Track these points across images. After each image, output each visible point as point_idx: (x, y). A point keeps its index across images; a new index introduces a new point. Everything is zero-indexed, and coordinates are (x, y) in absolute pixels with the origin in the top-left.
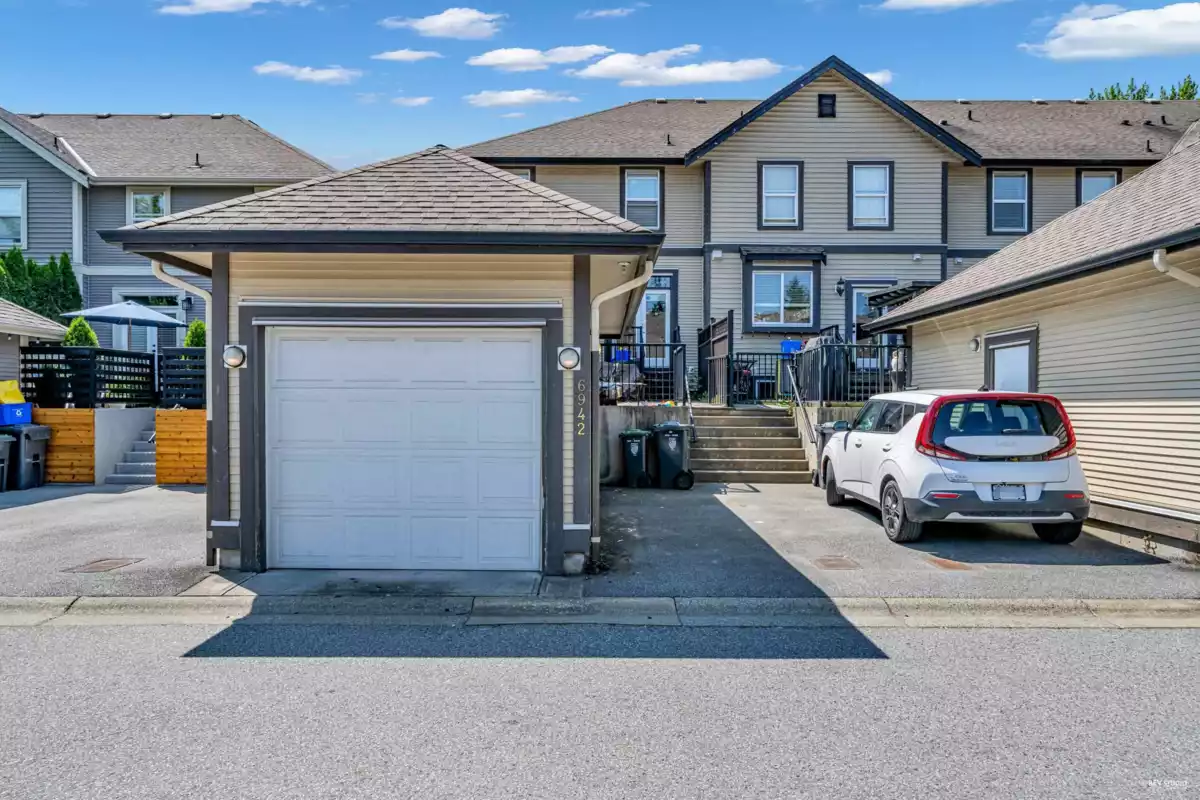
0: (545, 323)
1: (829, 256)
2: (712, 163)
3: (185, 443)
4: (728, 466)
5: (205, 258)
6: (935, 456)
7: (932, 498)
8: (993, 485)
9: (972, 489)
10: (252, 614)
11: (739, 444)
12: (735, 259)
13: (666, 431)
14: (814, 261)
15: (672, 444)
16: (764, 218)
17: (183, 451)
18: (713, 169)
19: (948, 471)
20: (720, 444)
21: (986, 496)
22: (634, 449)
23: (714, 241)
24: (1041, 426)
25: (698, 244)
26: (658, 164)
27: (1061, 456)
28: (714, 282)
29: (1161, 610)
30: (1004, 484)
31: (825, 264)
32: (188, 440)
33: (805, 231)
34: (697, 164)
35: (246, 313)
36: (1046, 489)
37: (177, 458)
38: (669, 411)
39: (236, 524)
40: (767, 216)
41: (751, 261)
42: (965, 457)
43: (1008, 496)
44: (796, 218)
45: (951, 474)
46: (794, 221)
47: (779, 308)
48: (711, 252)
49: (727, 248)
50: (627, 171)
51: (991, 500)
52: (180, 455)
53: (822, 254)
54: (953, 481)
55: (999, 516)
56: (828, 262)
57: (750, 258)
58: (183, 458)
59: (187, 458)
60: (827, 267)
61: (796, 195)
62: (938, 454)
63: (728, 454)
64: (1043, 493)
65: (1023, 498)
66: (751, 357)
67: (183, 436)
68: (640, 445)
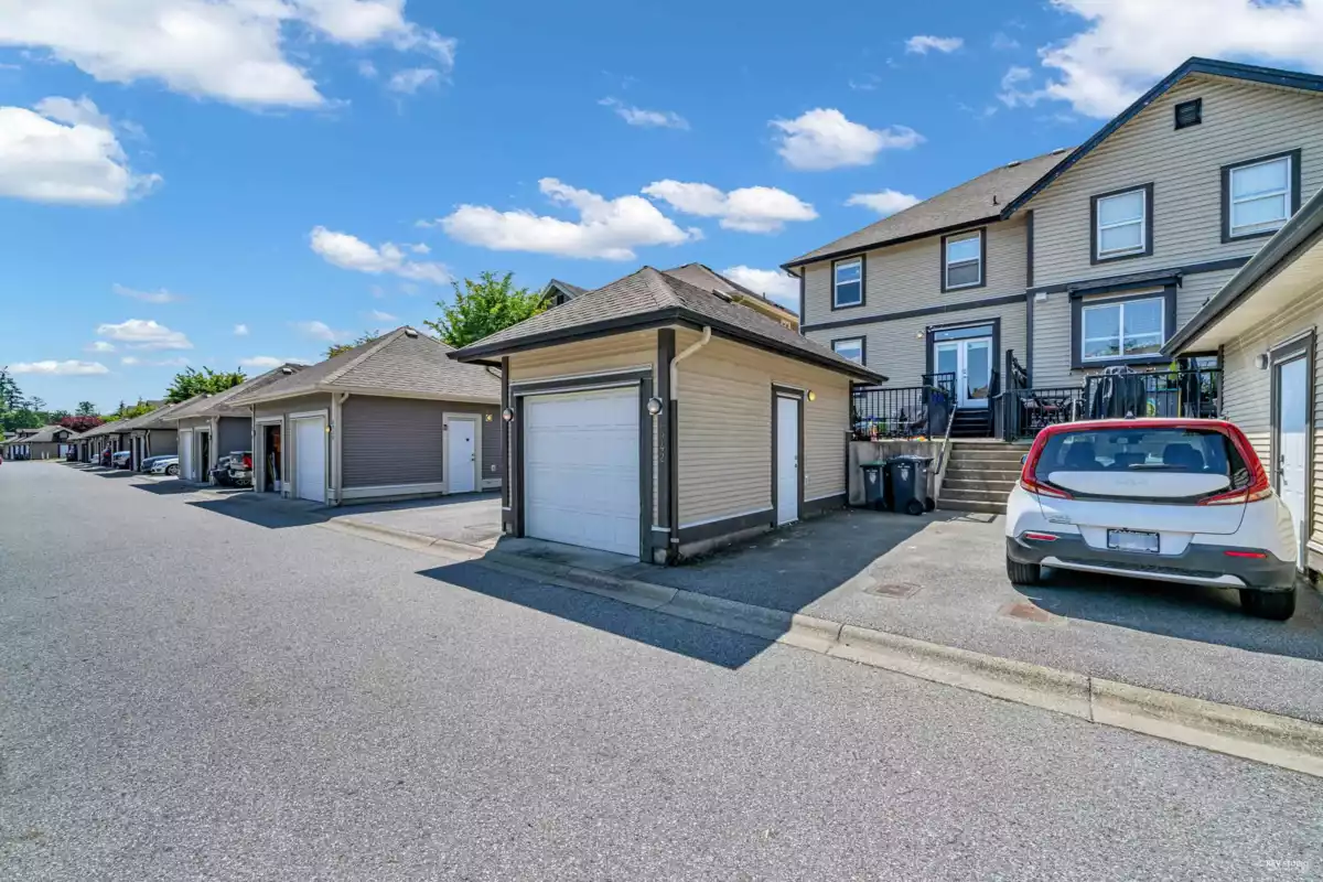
0: (639, 382)
1: (1186, 278)
2: (1035, 212)
4: (982, 497)
5: (498, 358)
6: (1037, 492)
7: (1025, 538)
8: (1108, 530)
9: (1078, 532)
10: (484, 558)
11: (1004, 477)
12: (1063, 299)
13: (899, 462)
14: (1166, 286)
15: (905, 475)
16: (1099, 250)
18: (1035, 216)
19: (1047, 509)
20: (983, 476)
21: (1097, 541)
22: (873, 478)
23: (1038, 283)
24: (1228, 463)
25: (1022, 290)
26: (980, 225)
27: (1233, 500)
28: (1037, 325)
29: (1221, 721)
30: (1126, 530)
31: (1181, 287)
33: (1155, 255)
34: (1018, 215)
35: (517, 388)
36: (1194, 541)
38: (914, 446)
39: (509, 509)
40: (1103, 249)
41: (1081, 298)
42: (1073, 495)
43: (1130, 545)
44: (1143, 243)
45: (1051, 513)
46: (1141, 248)
47: (1118, 341)
48: (1034, 295)
49: (1051, 290)
50: (947, 238)
51: (1104, 546)
53: (1176, 277)
54: (1052, 521)
55: (1115, 567)
56: (1183, 284)
57: (1077, 295)
60: (1183, 290)
61: (1143, 220)
62: (1040, 491)
63: (988, 486)
64: (1191, 545)
65: (1155, 549)
66: (1060, 393)
68: (878, 474)
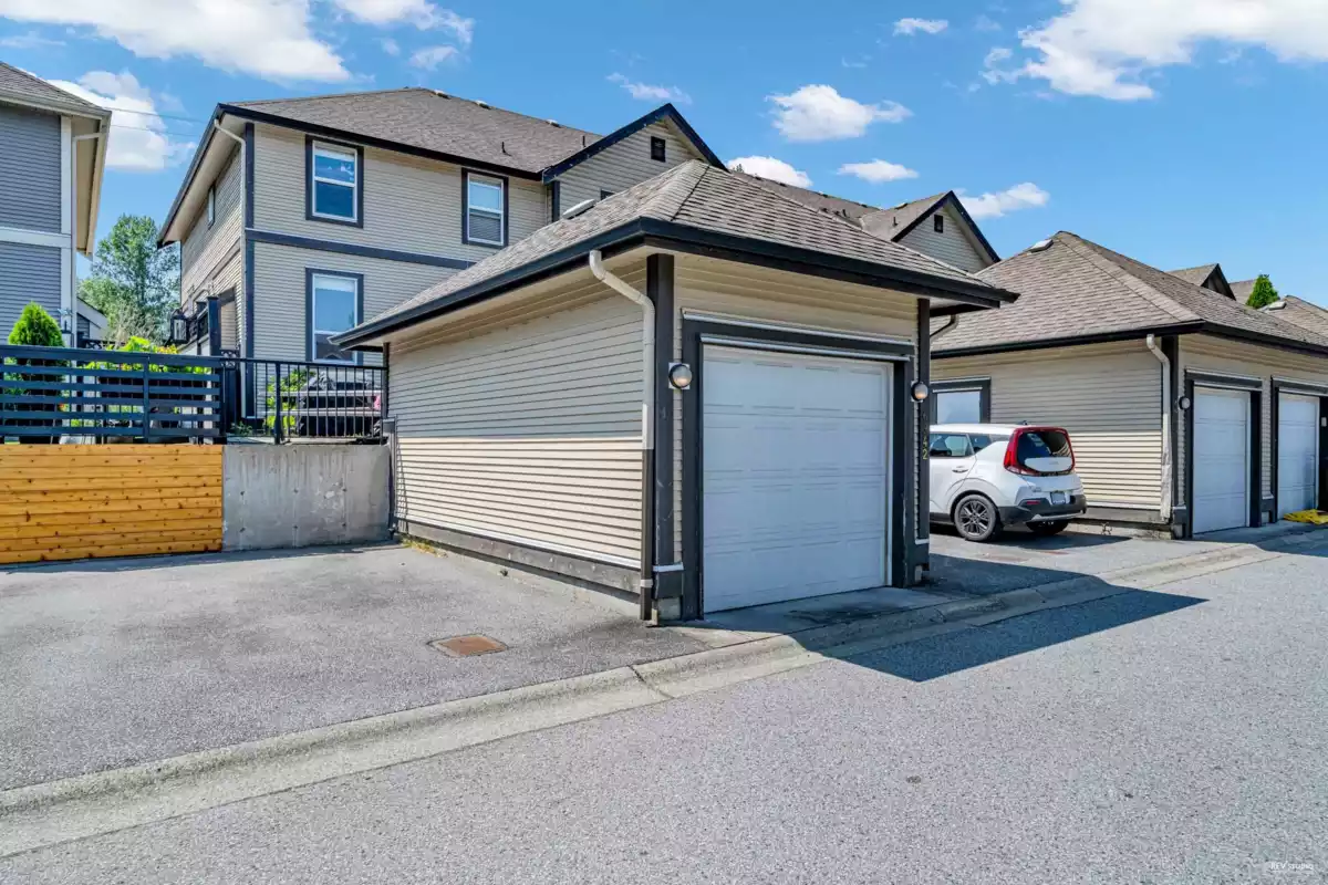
2: (561, 185)
3: (39, 497)
6: (1019, 473)
7: (1023, 505)
8: (1052, 493)
9: (1043, 497)
17: (32, 509)
18: (561, 190)
32: (44, 493)
34: (549, 183)
37: (22, 522)
39: (680, 567)
42: (1037, 473)
45: (1032, 487)
50: (469, 174)
52: (28, 516)
54: (1033, 492)
58: (33, 521)
59: (44, 521)
62: (1022, 472)
64: (1071, 497)
67: (36, 486)
